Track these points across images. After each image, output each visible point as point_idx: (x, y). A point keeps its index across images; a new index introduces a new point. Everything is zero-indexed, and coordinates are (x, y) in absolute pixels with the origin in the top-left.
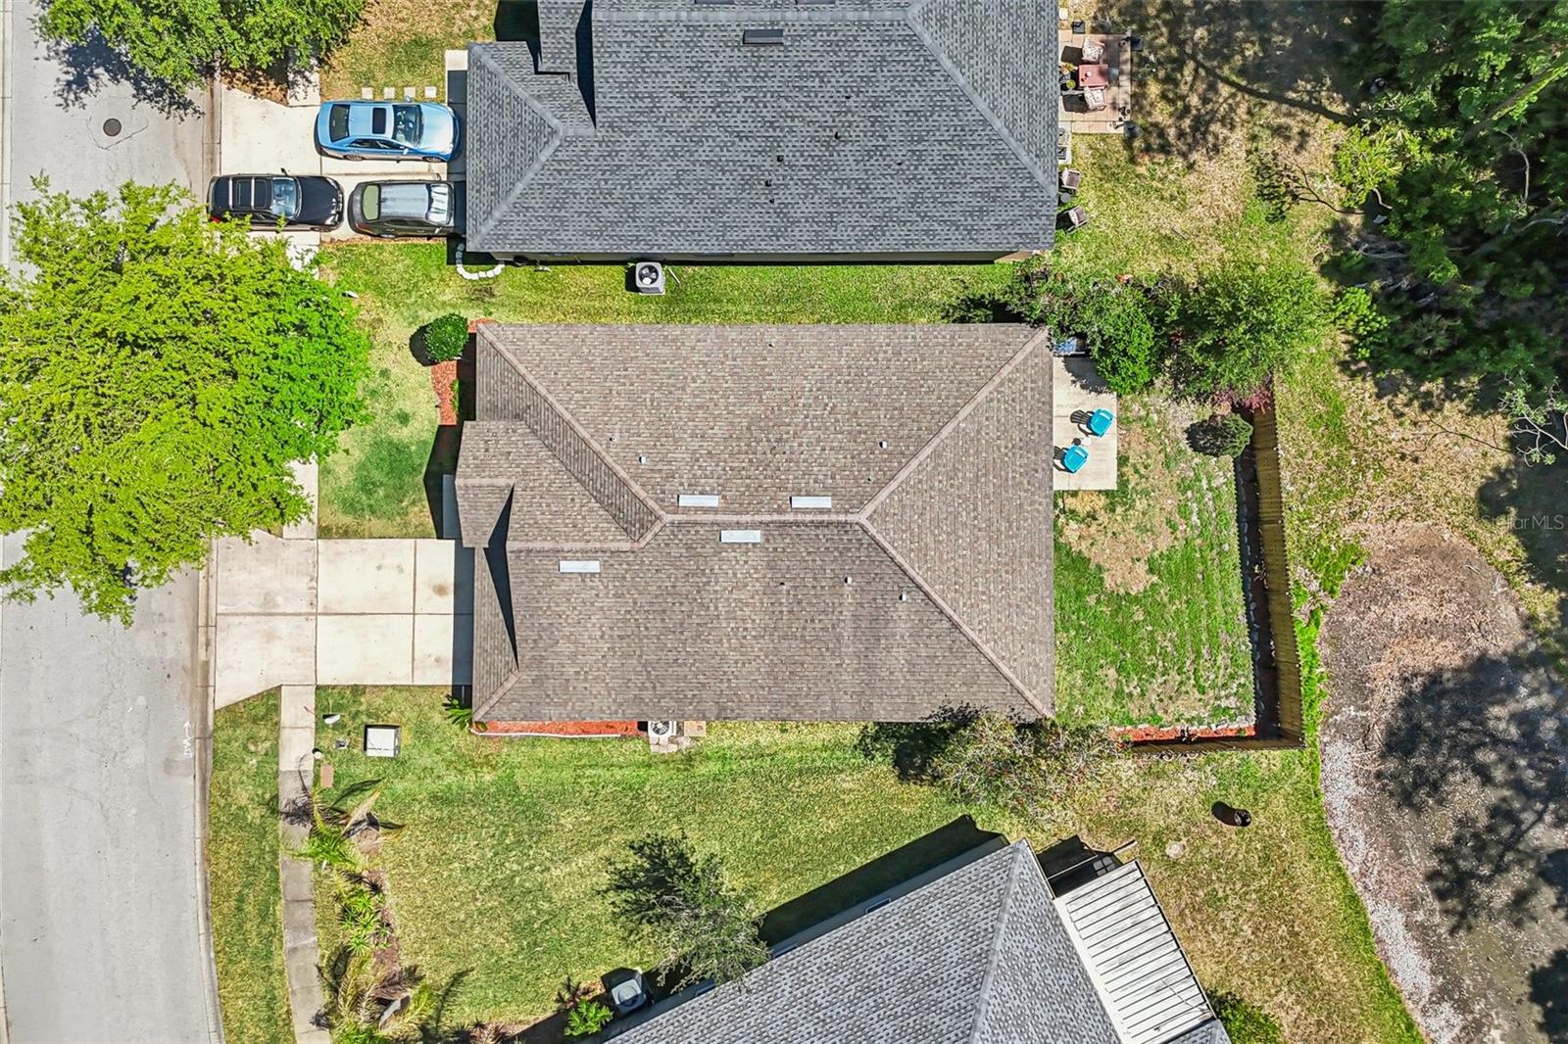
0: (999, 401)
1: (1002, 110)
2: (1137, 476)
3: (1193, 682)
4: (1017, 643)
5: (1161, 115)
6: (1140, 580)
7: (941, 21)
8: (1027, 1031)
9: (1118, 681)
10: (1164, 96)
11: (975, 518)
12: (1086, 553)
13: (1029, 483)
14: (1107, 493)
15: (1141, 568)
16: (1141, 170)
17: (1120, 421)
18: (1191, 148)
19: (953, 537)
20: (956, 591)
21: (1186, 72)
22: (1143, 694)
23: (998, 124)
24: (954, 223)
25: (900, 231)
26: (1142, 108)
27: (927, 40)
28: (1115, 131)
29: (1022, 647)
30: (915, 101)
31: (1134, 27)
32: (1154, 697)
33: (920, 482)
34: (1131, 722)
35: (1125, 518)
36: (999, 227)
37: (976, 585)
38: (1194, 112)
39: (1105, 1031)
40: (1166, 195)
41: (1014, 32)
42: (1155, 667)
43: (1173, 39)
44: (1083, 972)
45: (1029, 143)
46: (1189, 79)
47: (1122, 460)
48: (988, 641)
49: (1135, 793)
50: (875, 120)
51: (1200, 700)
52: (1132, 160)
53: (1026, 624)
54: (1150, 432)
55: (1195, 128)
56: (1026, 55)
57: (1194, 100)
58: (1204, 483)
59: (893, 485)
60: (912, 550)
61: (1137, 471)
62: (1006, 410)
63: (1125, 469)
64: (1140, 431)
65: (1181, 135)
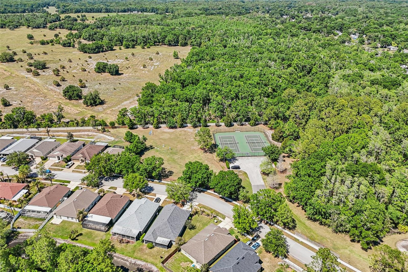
6: (181, 264)
8: (167, 231)
32: (173, 259)
34: (173, 257)
39: (161, 236)
42: (175, 261)
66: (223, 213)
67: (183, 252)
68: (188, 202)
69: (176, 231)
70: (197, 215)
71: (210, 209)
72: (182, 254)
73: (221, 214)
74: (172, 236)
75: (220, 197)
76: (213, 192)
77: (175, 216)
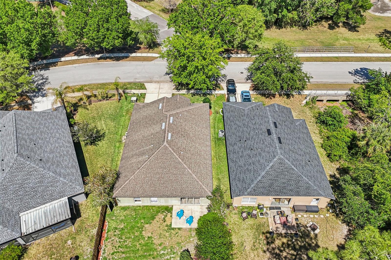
0: (193, 181)
1: (263, 179)
2: (175, 233)
3: (116, 251)
4: (133, 186)
5: (278, 243)
6: (146, 234)
7: (280, 163)
8: (38, 184)
9: (119, 228)
10: (283, 243)
11: (164, 174)
12: (155, 220)
13: (173, 190)
14: (171, 225)
15: (150, 235)
16: (261, 237)
17: (191, 229)
18: (270, 252)
19: (160, 167)
20: (147, 168)
21: (292, 251)
22: (115, 235)
23: (260, 178)
24: (236, 175)
25: (233, 165)
26: (279, 236)
27: (275, 159)
28: (270, 229)
29: (132, 187)
30: (262, 161)
31: (301, 235)
32: (113, 238)
33: (173, 158)
34: (107, 232)
35: (164, 230)
36: (236, 185)
37: (148, 174)
38: (281, 254)
39: (29, 207)
40: (255, 244)
41: (284, 183)
42: (122, 239)
43: (301, 247)
44: (47, 203)
45: (257, 187)
46: (290, 252)
47: (179, 229)
48: (134, 177)
49: (88, 233)
50: (256, 155)
51: (110, 253)
52: (263, 233)
53: (137, 189)
54: (187, 238)
55: (276, 254)
56: (279, 186)
57: (285, 254)
58: (173, 256)
59: (172, 151)
60: (157, 156)
61: (176, 233)
62: (191, 183)
63: (177, 229)
64: (188, 234)
65: (273, 249)
66: (132, 81)
67: (123, 202)
68: (35, 96)
69: (67, 167)
70: (80, 110)
71: (103, 86)
72: (124, 208)
73: (130, 83)
74: (64, 184)
75: (99, 59)
76: (76, 58)
77: (33, 134)
